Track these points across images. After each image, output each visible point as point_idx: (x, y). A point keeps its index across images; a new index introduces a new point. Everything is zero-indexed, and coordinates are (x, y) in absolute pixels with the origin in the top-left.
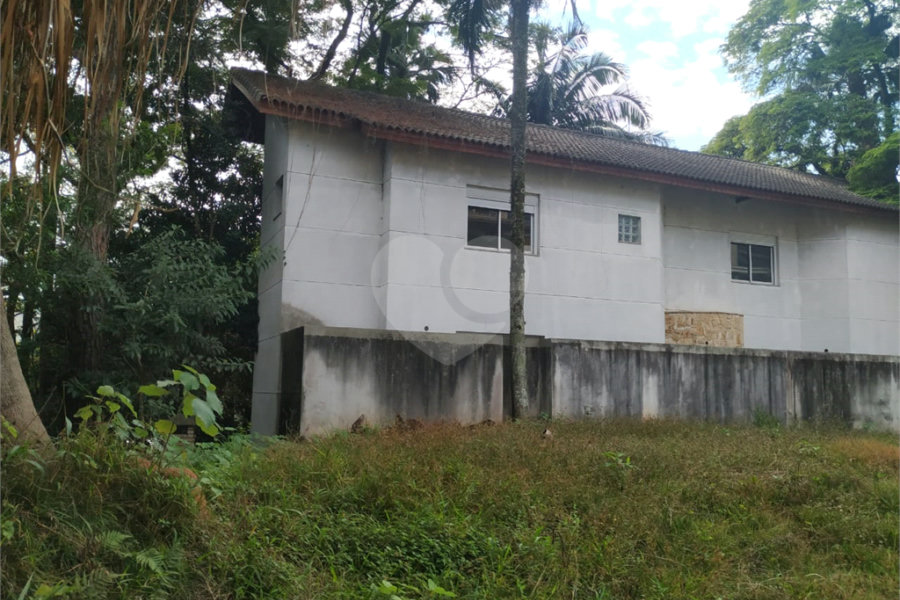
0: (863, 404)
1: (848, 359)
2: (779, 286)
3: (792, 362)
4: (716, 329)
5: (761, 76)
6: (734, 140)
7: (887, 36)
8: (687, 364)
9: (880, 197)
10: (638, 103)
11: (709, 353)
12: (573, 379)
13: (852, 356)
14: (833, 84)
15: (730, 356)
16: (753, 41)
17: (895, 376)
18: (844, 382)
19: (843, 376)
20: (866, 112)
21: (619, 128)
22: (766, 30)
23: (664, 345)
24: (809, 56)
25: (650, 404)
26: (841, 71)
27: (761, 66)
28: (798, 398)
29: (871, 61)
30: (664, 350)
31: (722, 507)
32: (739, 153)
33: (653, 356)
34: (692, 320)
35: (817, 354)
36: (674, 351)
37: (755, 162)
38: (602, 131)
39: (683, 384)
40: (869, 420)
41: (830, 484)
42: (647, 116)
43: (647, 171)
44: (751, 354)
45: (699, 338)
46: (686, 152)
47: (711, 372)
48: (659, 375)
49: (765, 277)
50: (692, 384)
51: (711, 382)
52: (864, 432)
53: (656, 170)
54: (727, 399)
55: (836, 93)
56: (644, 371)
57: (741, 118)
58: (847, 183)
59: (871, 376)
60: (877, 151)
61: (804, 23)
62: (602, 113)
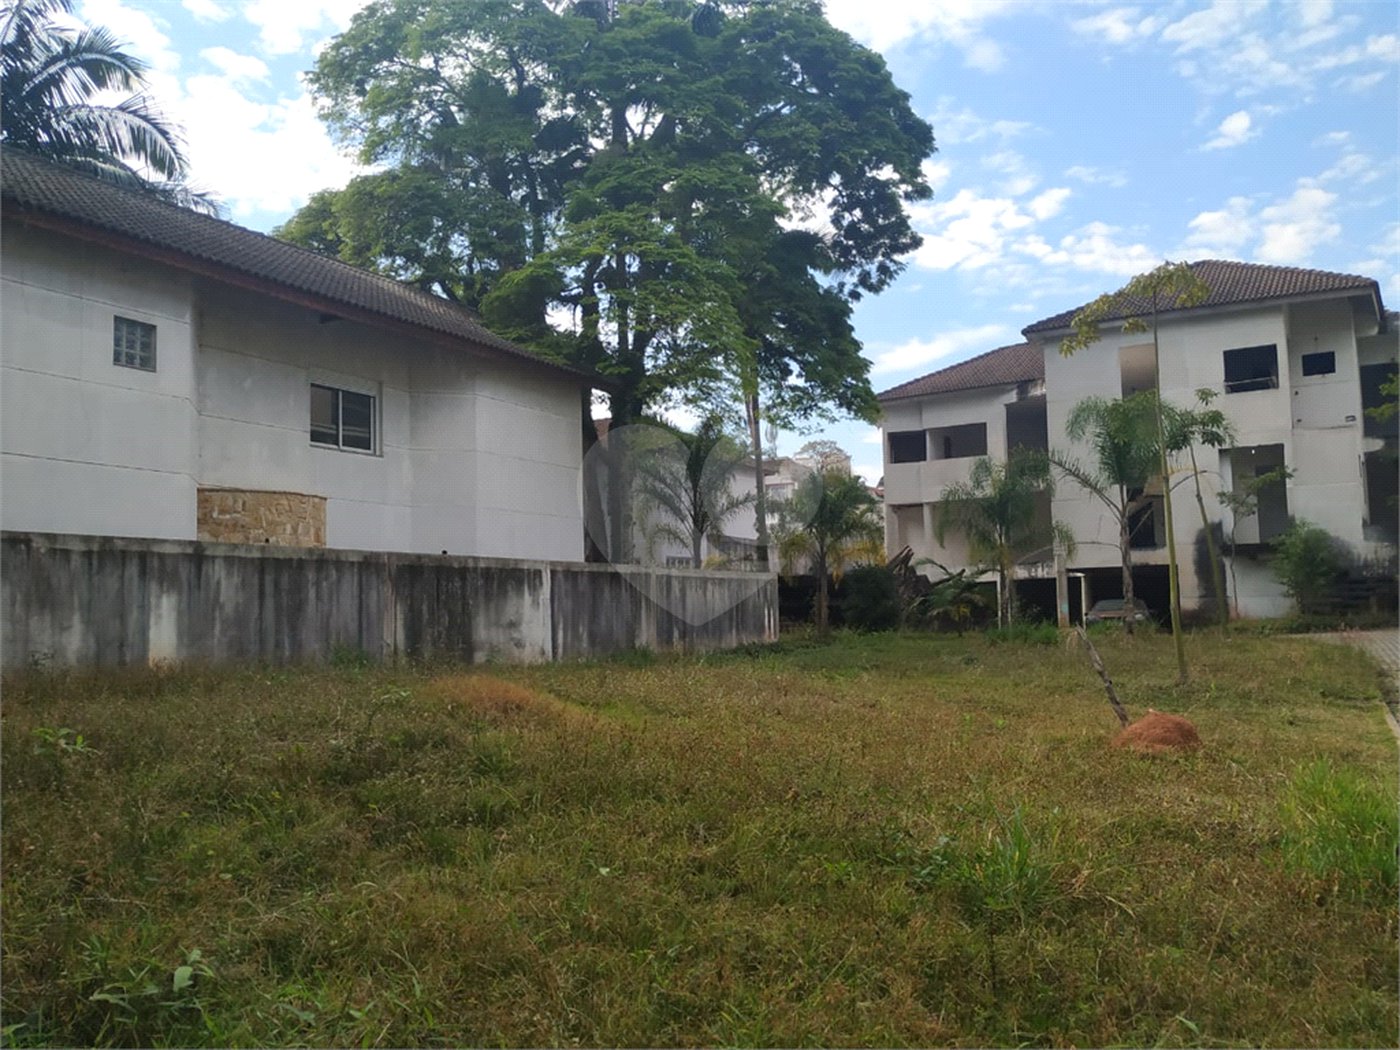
0: (488, 626)
1: (471, 564)
2: (381, 456)
3: (394, 569)
4: (283, 518)
5: (366, 135)
6: (325, 225)
7: (539, 118)
8: (229, 574)
9: (520, 340)
10: (164, 133)
11: (267, 556)
12: (13, 604)
13: (476, 559)
14: (469, 170)
15: (300, 559)
16: (358, 77)
17: (529, 587)
18: (464, 597)
19: (463, 587)
20: (509, 218)
21: (131, 170)
22: (377, 67)
23: (191, 543)
24: (437, 121)
25: (163, 639)
26: (478, 153)
27: (368, 120)
28: (400, 623)
29: (518, 148)
30: (190, 550)
31: (242, 799)
32: (332, 247)
33: (169, 562)
34: (244, 504)
35: (429, 556)
36: (208, 552)
37: (355, 266)
38: (96, 168)
39: (222, 607)
40: (494, 650)
41: (412, 743)
42: (179, 158)
43: (169, 248)
44: (334, 557)
45: (254, 533)
46: (244, 230)
47: (269, 588)
48: (180, 594)
49: (362, 442)
50: (238, 604)
51: (270, 603)
52: (489, 666)
53: (185, 250)
54: (294, 629)
55: (472, 185)
56: (154, 587)
57: (336, 194)
58: (480, 316)
59: (499, 587)
60: (518, 276)
61: (431, 70)
62: (96, 136)
